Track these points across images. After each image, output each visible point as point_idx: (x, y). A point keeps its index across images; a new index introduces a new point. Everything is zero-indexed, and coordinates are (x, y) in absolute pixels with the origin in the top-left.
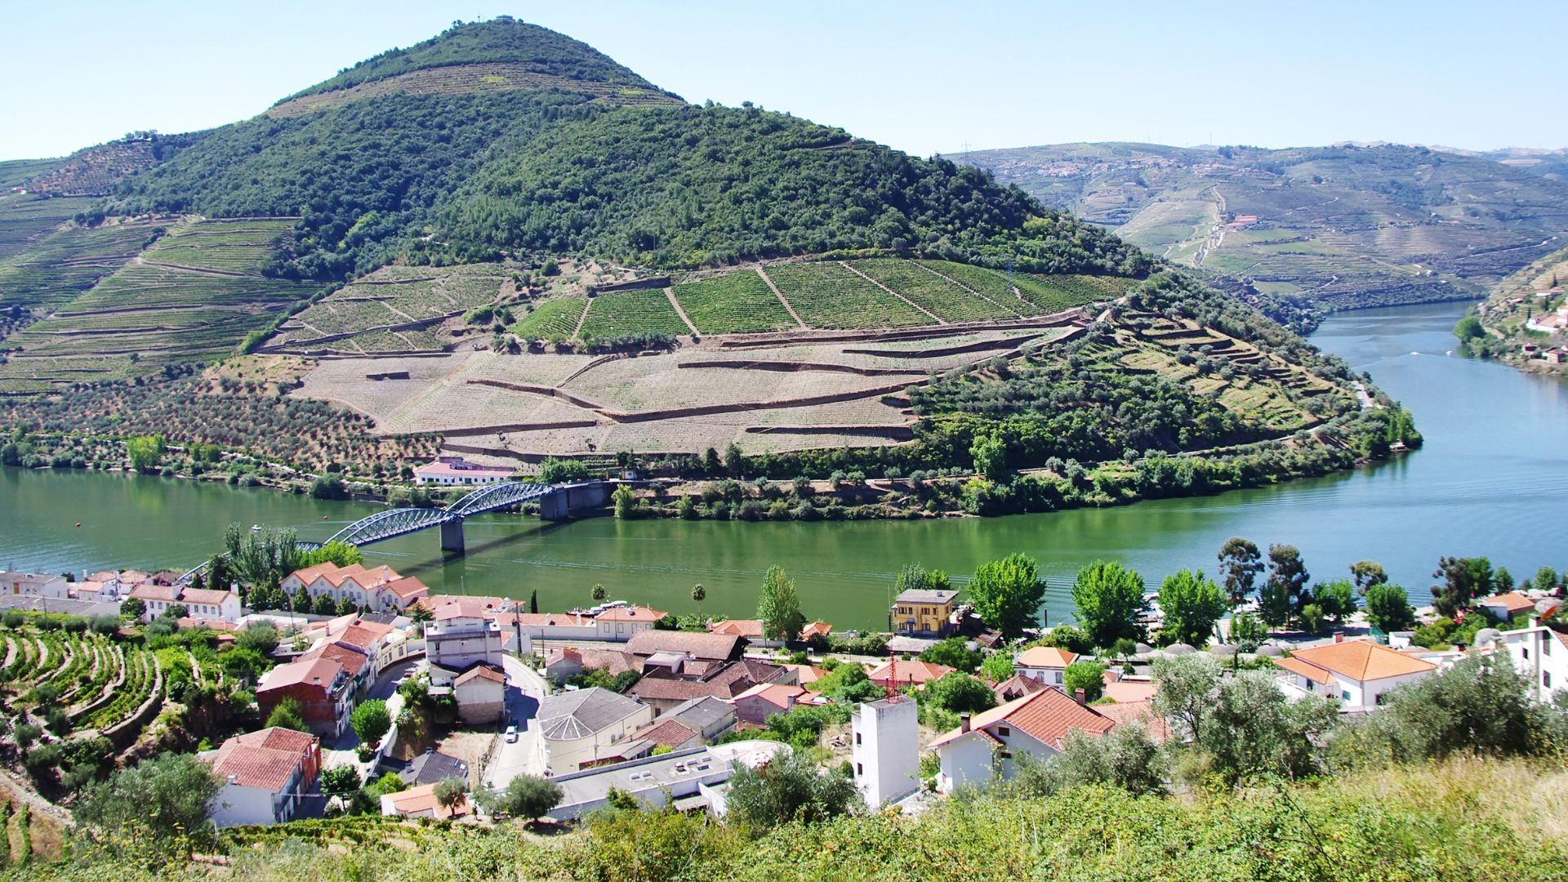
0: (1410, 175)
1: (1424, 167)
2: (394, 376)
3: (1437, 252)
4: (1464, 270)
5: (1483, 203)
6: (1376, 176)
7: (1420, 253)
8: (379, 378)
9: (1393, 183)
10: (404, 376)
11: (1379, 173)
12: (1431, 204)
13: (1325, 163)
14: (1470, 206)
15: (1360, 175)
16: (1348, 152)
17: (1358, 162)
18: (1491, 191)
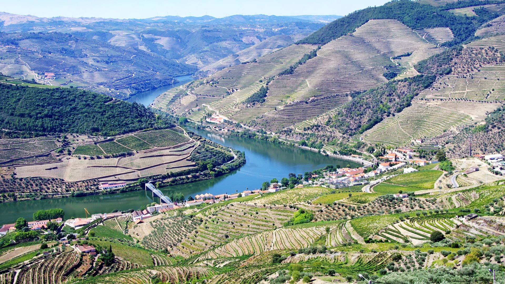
0: (67, 45)
1: (71, 42)
2: (54, 168)
3: (105, 81)
4: (116, 87)
5: (98, 57)
6: (55, 46)
7: (100, 82)
8: (50, 169)
9: (63, 49)
10: (56, 168)
11: (56, 44)
12: (79, 57)
13: (34, 40)
14: (95, 58)
15: (49, 45)
16: (41, 35)
17: (46, 40)
18: (99, 51)
